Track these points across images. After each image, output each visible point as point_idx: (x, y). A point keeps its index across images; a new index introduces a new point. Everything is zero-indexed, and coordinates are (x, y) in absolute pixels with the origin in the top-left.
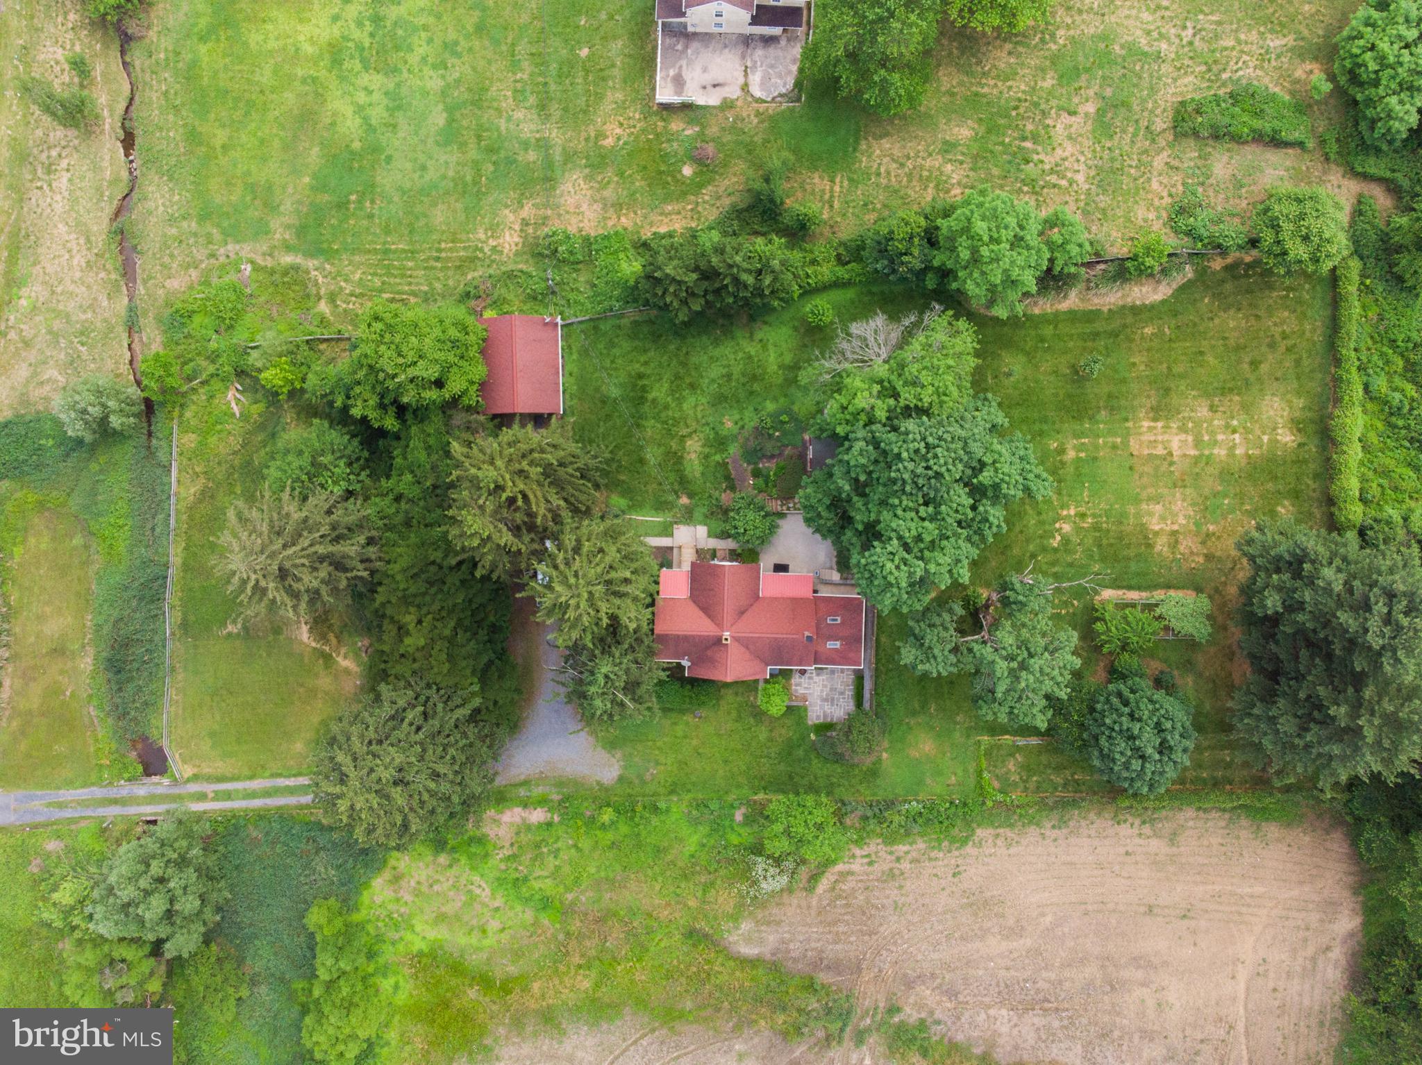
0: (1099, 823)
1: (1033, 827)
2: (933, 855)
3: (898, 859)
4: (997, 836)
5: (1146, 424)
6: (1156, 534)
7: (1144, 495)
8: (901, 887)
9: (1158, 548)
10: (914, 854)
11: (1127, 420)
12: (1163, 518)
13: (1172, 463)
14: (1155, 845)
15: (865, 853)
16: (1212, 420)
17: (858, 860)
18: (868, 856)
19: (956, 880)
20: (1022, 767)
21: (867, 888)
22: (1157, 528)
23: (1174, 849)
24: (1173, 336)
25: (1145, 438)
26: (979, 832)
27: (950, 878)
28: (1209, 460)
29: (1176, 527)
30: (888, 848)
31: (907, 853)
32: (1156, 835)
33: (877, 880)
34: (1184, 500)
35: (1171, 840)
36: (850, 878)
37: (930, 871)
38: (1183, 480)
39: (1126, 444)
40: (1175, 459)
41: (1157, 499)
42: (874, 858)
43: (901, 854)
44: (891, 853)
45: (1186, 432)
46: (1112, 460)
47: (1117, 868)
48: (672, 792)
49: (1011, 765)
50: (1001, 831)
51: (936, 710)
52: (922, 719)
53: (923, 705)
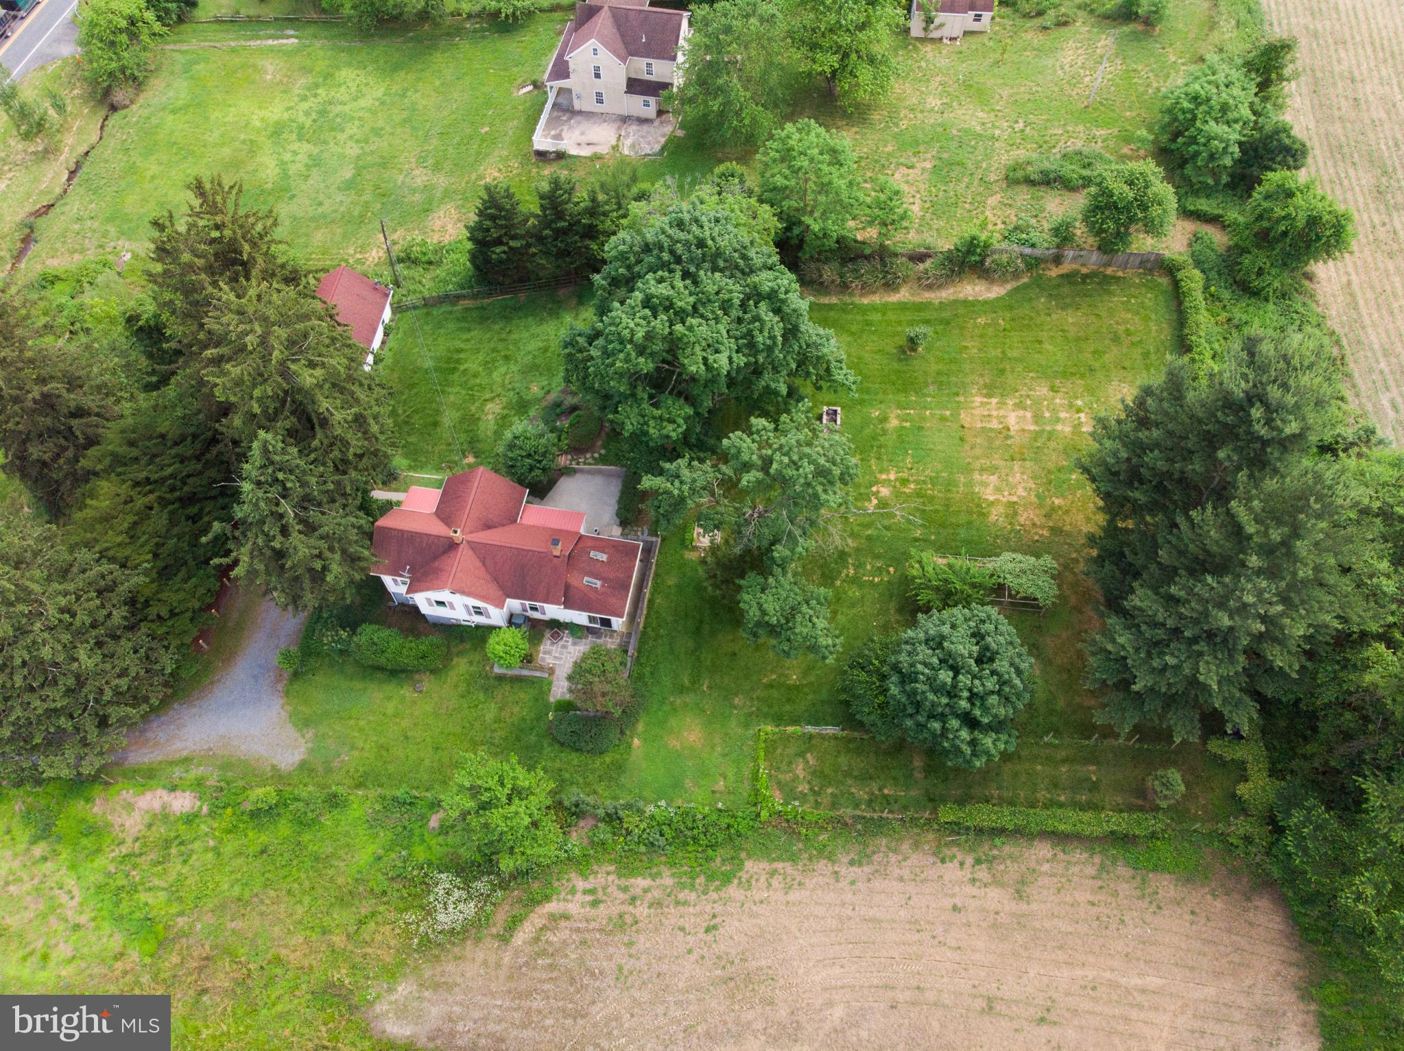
0: (915, 859)
1: (823, 862)
2: (681, 896)
3: (633, 899)
4: (773, 873)
5: (978, 399)
6: (992, 504)
7: (977, 465)
8: (630, 944)
9: (993, 518)
10: (656, 894)
11: (957, 394)
12: (998, 490)
13: (1008, 437)
14: (996, 898)
15: (588, 886)
16: (1053, 398)
17: (579, 897)
18: (592, 892)
19: (710, 937)
20: (814, 773)
21: (584, 942)
22: (991, 498)
23: (1023, 907)
24: (1008, 326)
25: (977, 412)
26: (748, 864)
27: (701, 935)
28: (1051, 436)
29: (1015, 499)
30: (623, 882)
31: (645, 891)
32: (997, 882)
33: (601, 930)
34: (1022, 473)
35: (1018, 892)
36: (563, 923)
37: (673, 921)
38: (1023, 454)
39: (956, 416)
40: (1012, 433)
41: (993, 470)
42: (600, 895)
43: (638, 891)
44: (625, 889)
45: (1025, 409)
46: (940, 430)
47: (939, 930)
48: (359, 786)
49: (800, 770)
50: (779, 865)
51: (710, 687)
52: (690, 698)
53: (695, 681)
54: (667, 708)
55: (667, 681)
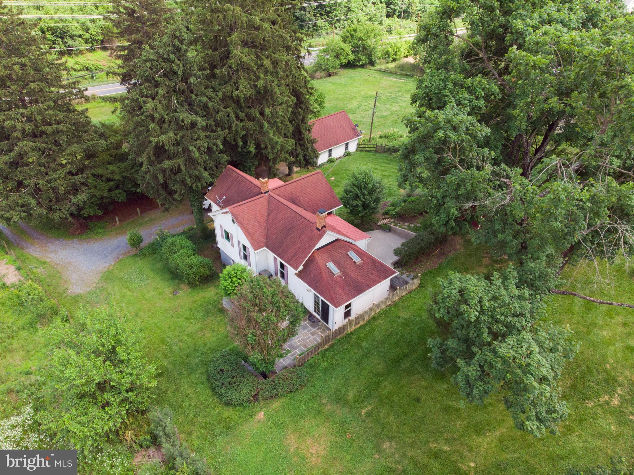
51: (369, 415)
52: (341, 412)
53: (360, 400)
54: (314, 406)
55: (334, 383)
